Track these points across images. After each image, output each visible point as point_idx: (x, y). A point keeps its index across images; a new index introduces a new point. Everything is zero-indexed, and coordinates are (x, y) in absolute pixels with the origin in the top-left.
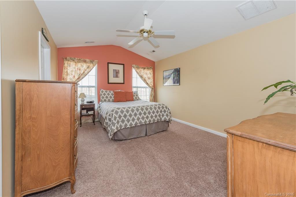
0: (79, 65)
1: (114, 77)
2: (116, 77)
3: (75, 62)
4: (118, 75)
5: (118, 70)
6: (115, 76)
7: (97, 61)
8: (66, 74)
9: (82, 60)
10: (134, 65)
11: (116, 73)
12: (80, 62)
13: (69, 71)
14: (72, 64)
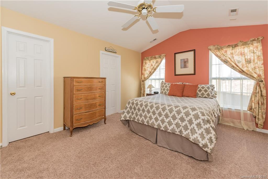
0: (152, 61)
1: (181, 68)
2: (184, 68)
3: (149, 60)
4: (187, 65)
5: (186, 59)
6: (183, 66)
7: (164, 54)
8: (144, 70)
9: (153, 57)
10: (211, 47)
11: (185, 63)
12: (152, 59)
13: (146, 68)
14: (148, 61)
